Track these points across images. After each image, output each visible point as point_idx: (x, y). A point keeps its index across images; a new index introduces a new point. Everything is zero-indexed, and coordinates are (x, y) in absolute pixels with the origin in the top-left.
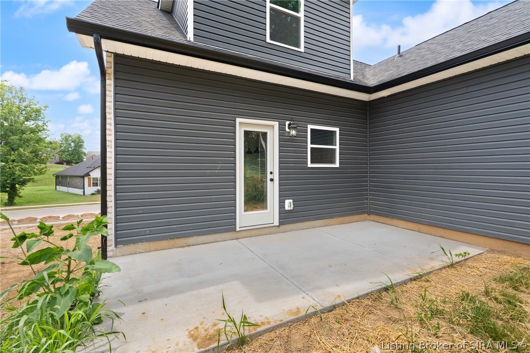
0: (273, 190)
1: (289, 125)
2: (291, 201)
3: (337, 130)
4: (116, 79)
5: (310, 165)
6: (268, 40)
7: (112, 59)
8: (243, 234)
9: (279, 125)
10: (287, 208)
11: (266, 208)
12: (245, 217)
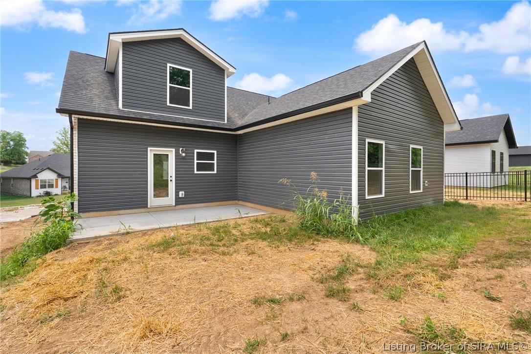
0: (172, 186)
1: (182, 150)
2: (183, 192)
3: (215, 152)
4: (78, 130)
5: (196, 172)
6: (168, 104)
7: (76, 121)
8: (152, 210)
9: (175, 150)
10: (180, 196)
11: (167, 196)
12: (153, 201)
